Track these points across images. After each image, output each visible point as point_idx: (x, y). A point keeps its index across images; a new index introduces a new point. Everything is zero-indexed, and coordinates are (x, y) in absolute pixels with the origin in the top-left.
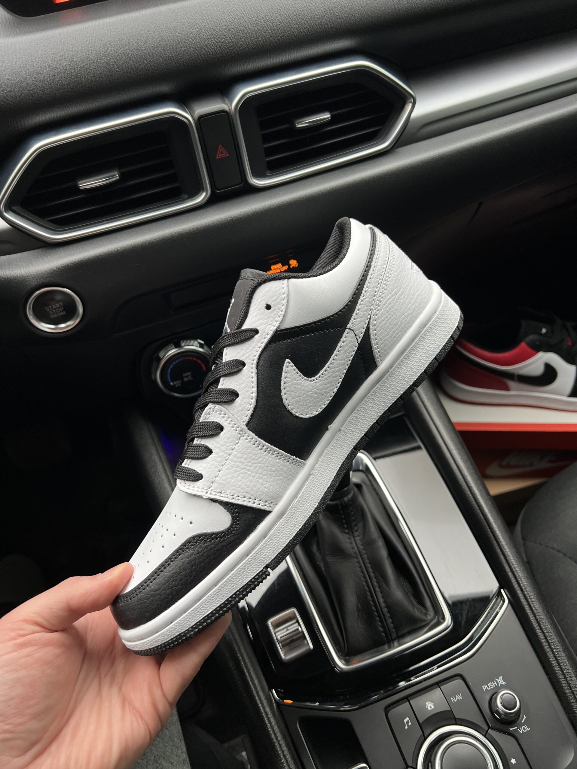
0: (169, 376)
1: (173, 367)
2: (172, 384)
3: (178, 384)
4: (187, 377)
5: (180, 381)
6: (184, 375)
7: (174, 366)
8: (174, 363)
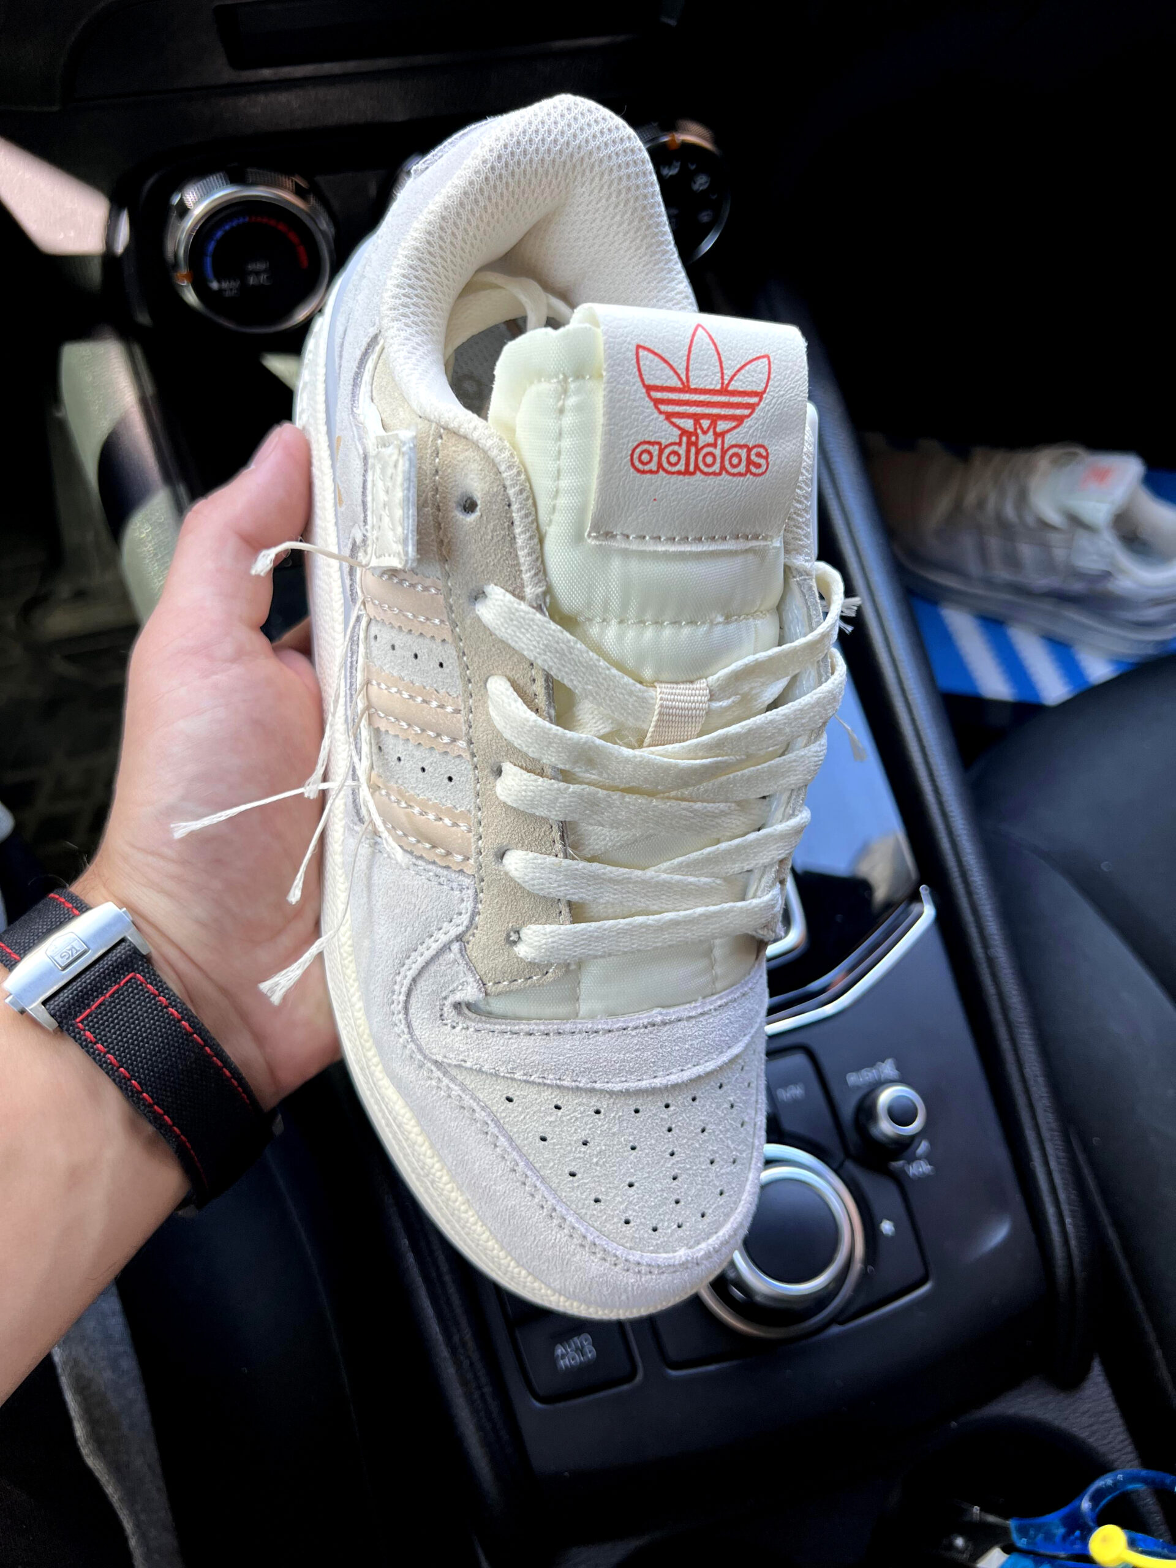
0: (208, 261)
1: (223, 237)
2: (215, 285)
3: (231, 290)
4: (257, 273)
5: (238, 283)
6: (250, 267)
7: (227, 233)
8: (227, 227)
